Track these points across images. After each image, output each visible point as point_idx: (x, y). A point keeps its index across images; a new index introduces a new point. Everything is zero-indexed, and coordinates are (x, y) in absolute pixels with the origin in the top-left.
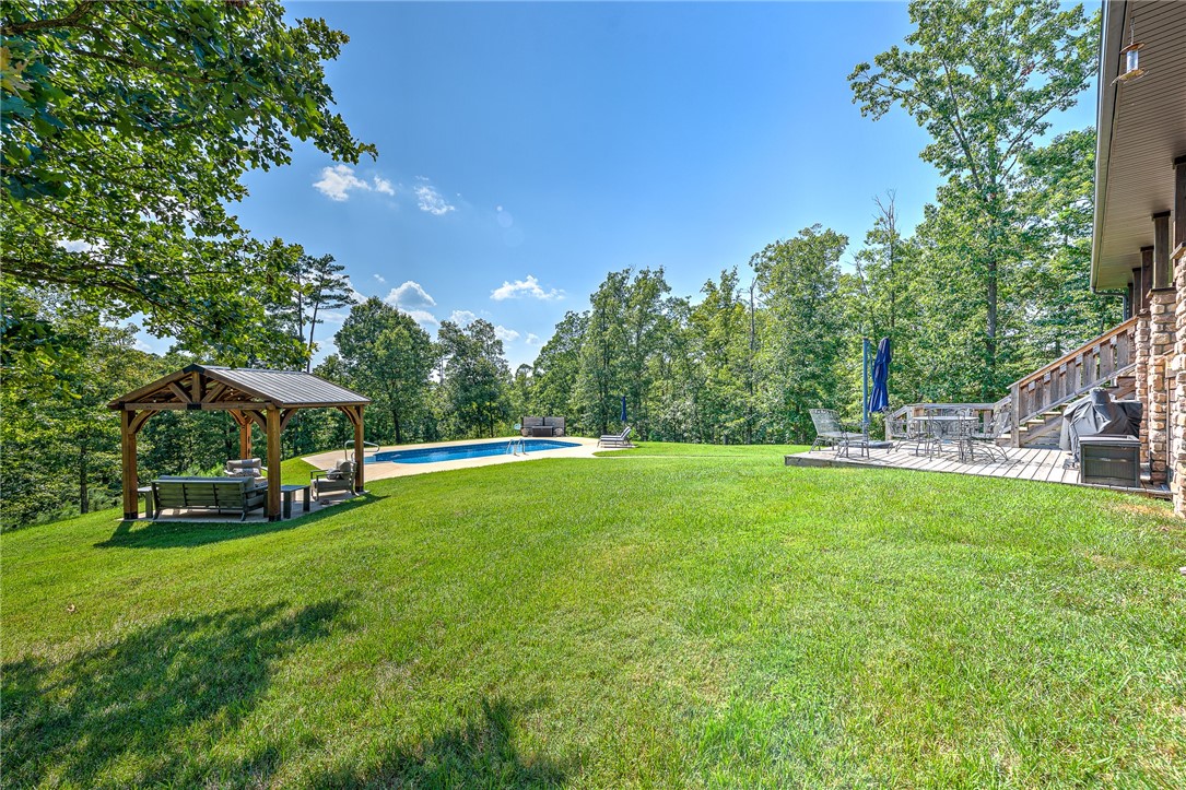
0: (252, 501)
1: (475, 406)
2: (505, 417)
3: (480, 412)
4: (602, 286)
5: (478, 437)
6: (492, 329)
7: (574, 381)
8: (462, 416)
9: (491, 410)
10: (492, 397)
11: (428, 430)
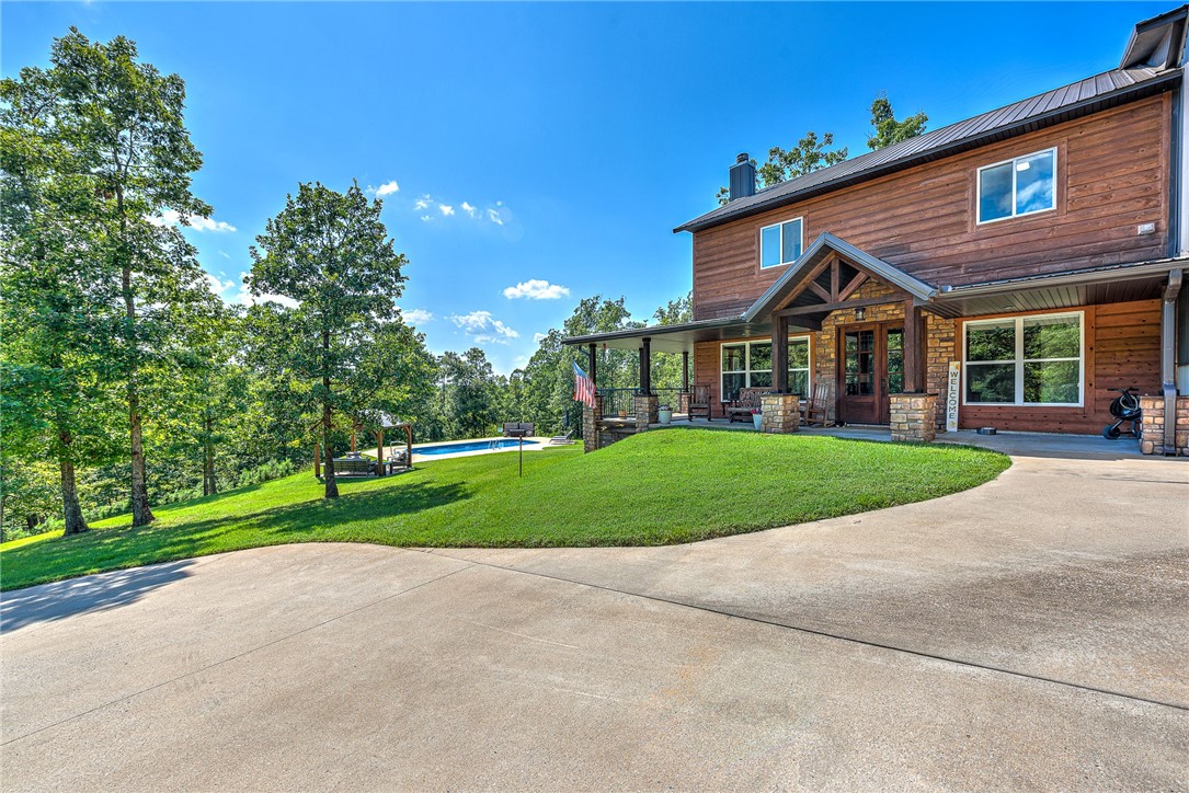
0: (370, 469)
1: (470, 414)
2: (495, 421)
3: (475, 418)
4: (576, 311)
5: (473, 437)
6: (483, 355)
7: (554, 390)
8: (461, 422)
9: (483, 416)
10: (484, 407)
11: (434, 430)
